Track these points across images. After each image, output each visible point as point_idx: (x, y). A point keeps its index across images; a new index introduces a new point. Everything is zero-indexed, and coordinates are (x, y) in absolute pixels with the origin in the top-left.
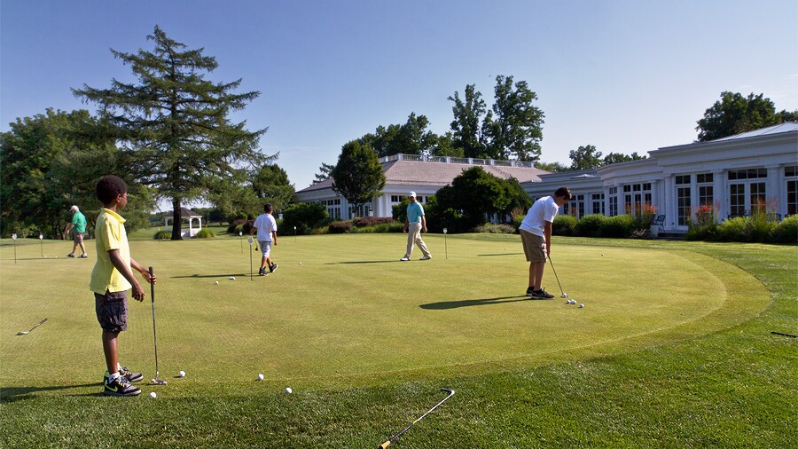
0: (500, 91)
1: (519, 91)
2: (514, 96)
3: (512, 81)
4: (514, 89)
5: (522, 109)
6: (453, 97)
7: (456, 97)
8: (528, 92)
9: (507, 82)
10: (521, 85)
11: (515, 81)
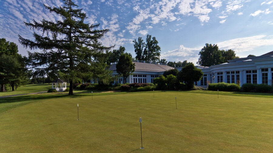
0: (148, 40)
1: (153, 40)
2: (152, 41)
3: (151, 37)
4: (152, 39)
5: (155, 46)
6: (134, 41)
7: (135, 41)
8: (156, 40)
9: (150, 37)
10: (154, 38)
11: (152, 37)
